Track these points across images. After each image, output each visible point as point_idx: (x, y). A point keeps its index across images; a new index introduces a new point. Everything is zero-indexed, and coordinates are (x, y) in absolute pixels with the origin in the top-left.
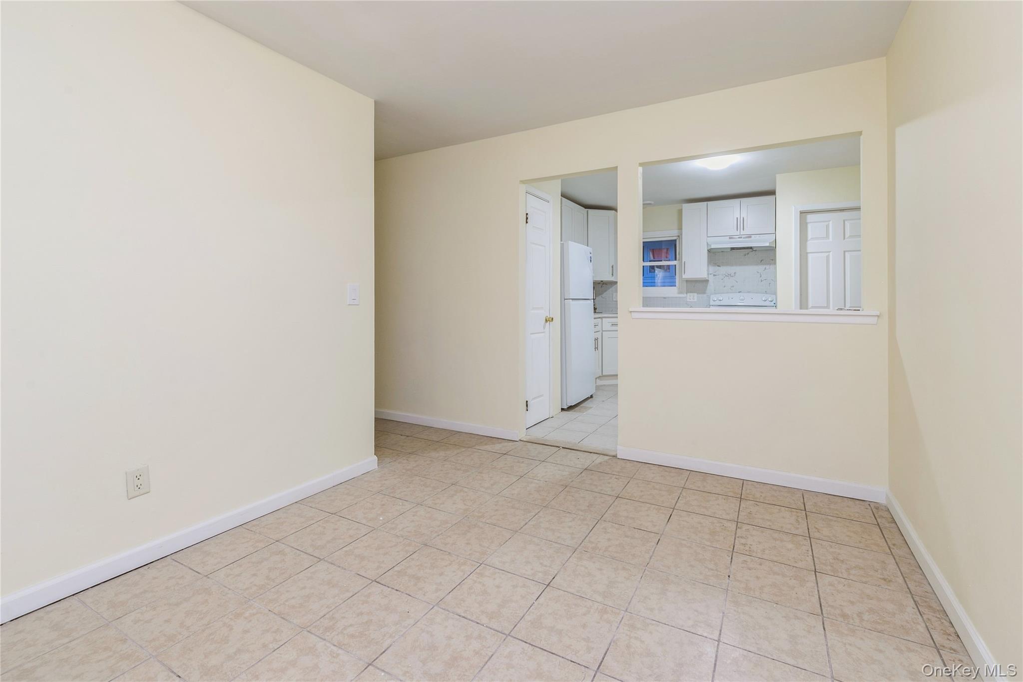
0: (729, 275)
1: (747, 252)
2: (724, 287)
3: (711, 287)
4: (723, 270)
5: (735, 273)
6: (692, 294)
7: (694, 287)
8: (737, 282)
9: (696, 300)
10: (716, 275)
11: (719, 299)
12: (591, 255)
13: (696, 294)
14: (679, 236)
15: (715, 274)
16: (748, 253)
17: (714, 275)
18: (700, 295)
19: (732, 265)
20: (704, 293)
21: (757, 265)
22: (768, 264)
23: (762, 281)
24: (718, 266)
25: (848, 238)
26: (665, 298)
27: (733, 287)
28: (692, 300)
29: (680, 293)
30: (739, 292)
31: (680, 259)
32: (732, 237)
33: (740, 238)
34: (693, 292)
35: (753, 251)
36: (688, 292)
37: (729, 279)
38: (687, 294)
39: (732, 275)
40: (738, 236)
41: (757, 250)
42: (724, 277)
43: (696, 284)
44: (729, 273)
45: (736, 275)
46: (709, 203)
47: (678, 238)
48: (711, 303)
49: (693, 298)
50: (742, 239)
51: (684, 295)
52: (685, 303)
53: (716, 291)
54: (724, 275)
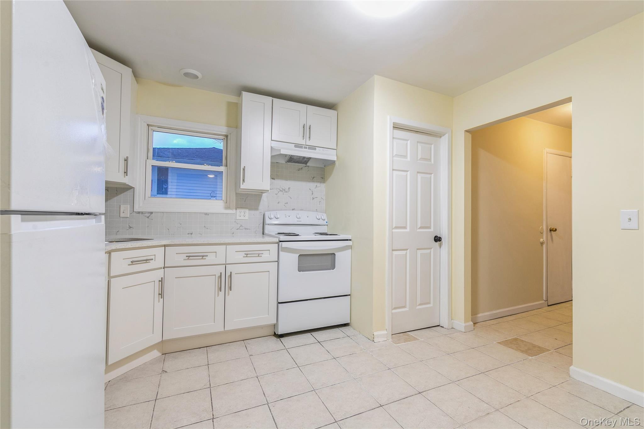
0: (283, 190)
1: (300, 167)
2: (278, 203)
3: (265, 201)
4: (278, 184)
5: (289, 188)
6: (243, 210)
7: (245, 201)
8: (291, 198)
9: (247, 218)
10: (271, 188)
11: (276, 216)
12: (102, 95)
13: (247, 211)
14: (227, 136)
16: (302, 168)
18: (253, 212)
19: (286, 179)
20: (256, 209)
21: (309, 182)
22: (319, 182)
23: (313, 199)
25: (419, 160)
26: (206, 214)
27: (287, 203)
28: (242, 218)
29: (227, 208)
30: (292, 210)
31: (228, 165)
32: (297, 146)
33: (306, 148)
34: (244, 207)
35: (307, 166)
36: (238, 208)
37: (283, 194)
38: (236, 209)
39: (286, 190)
40: (303, 146)
41: (310, 165)
42: (279, 192)
43: (247, 197)
44: (284, 188)
45: (290, 190)
46: (274, 99)
47: (226, 139)
48: (268, 221)
49: (244, 215)
50: (307, 150)
51: (233, 211)
52: (234, 221)
53: (268, 207)
54: (279, 190)
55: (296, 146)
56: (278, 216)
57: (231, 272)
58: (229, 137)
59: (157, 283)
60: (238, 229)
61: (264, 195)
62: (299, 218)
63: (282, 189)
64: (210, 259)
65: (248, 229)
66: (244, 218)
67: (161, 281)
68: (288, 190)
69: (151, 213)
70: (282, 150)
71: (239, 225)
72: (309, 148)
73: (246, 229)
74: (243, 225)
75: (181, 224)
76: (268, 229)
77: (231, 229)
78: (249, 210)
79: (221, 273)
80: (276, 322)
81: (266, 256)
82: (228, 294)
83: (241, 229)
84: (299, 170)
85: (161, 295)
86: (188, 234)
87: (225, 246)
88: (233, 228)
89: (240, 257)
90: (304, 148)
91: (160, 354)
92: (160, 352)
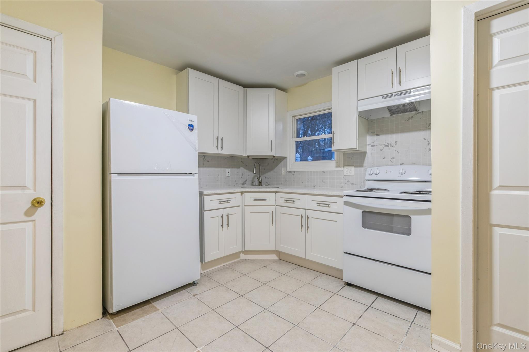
1: (410, 116)
2: (384, 158)
3: (368, 159)
5: (396, 142)
6: (349, 168)
8: (398, 153)
9: (352, 174)
10: (374, 146)
11: (375, 172)
13: (353, 168)
15: (373, 144)
16: (412, 117)
17: (373, 146)
18: (358, 169)
19: (393, 133)
20: (361, 166)
24: (377, 135)
27: (394, 158)
28: (349, 174)
29: (338, 166)
30: (401, 165)
32: (385, 96)
33: (397, 95)
34: (350, 165)
35: (419, 112)
36: (345, 166)
37: (389, 149)
39: (392, 145)
40: (393, 94)
41: (424, 111)
42: (384, 147)
43: (353, 156)
44: (389, 143)
45: (397, 144)
46: (360, 60)
48: (367, 177)
49: (350, 172)
50: (399, 96)
51: (341, 169)
52: (343, 177)
53: (373, 163)
54: (384, 146)
55: (383, 98)
57: (307, 216)
60: (346, 184)
61: (368, 152)
62: (403, 173)
63: (388, 144)
65: (354, 184)
66: (350, 175)
68: (395, 144)
69: (295, 172)
71: (347, 181)
72: (401, 94)
73: (352, 184)
74: (350, 181)
75: (309, 179)
76: (367, 185)
77: (341, 184)
78: (354, 167)
79: (301, 215)
81: (333, 208)
82: (308, 233)
83: (348, 184)
84: (408, 120)
86: (313, 186)
87: (305, 196)
88: (342, 183)
89: (314, 206)
90: (395, 95)
91: (278, 258)
92: (278, 257)
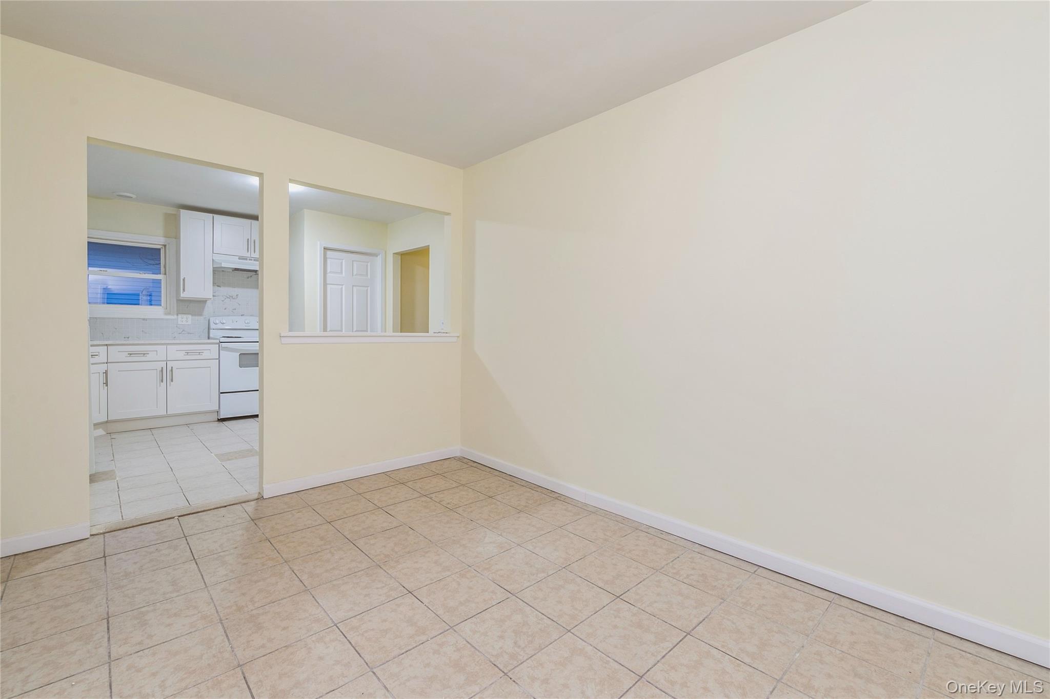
0: (230, 297)
2: (225, 309)
3: (209, 308)
4: (224, 291)
5: (237, 295)
6: (185, 316)
7: (187, 307)
8: (239, 305)
9: (190, 323)
10: (215, 296)
11: (221, 322)
13: (190, 316)
14: (165, 246)
15: (214, 294)
16: (251, 276)
18: (197, 318)
19: (234, 286)
20: (200, 315)
24: (218, 286)
26: (144, 319)
27: (235, 309)
28: (184, 323)
29: (168, 313)
30: (242, 316)
31: (167, 273)
32: (242, 258)
33: (251, 260)
34: (186, 313)
36: (179, 313)
37: (231, 300)
38: (177, 315)
39: (234, 297)
40: (248, 258)
42: (224, 299)
44: (231, 295)
45: (238, 297)
46: (215, 216)
47: (164, 248)
48: (212, 326)
49: (185, 320)
51: (174, 317)
52: (176, 325)
53: (213, 313)
54: (225, 297)
55: (239, 259)
56: (224, 322)
57: (172, 367)
58: (167, 247)
59: (101, 375)
60: (180, 333)
61: (208, 301)
62: (248, 323)
63: (229, 295)
64: (151, 357)
65: (191, 333)
66: (187, 323)
67: (106, 373)
68: (236, 297)
70: (223, 263)
71: (181, 330)
72: (255, 260)
73: (189, 333)
74: (185, 330)
76: (213, 333)
77: (172, 334)
78: (192, 315)
79: (162, 368)
80: (218, 409)
81: (206, 355)
82: (170, 385)
83: (183, 334)
84: (248, 278)
85: (106, 384)
86: (125, 338)
87: (166, 346)
88: (174, 332)
89: (181, 355)
90: (250, 260)
91: (105, 433)
92: (104, 431)
